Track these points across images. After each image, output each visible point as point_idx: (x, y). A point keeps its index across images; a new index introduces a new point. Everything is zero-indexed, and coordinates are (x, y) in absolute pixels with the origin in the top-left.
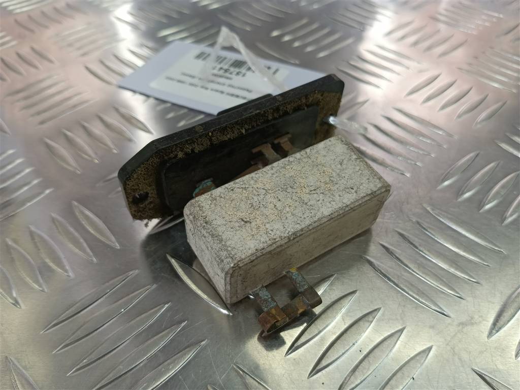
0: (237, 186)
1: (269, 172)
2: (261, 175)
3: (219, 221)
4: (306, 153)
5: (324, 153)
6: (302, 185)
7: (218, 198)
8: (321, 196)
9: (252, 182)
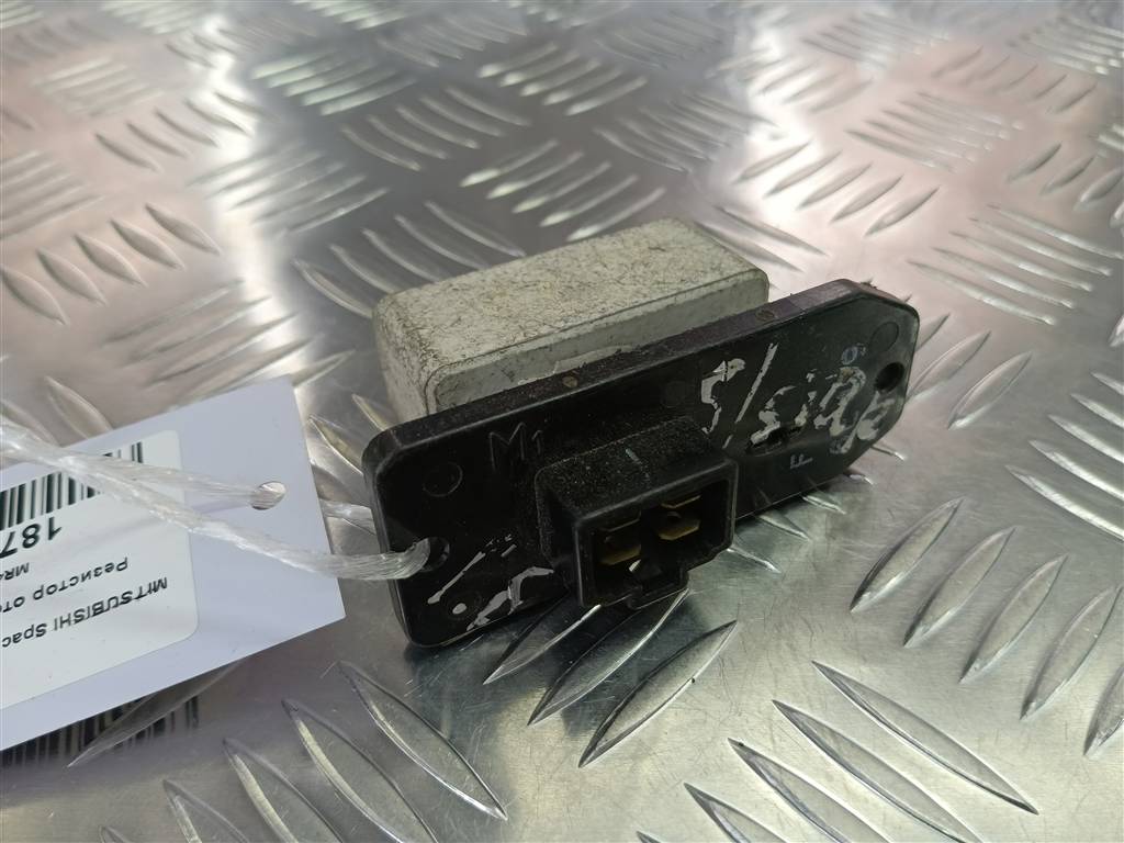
0: (675, 286)
1: (609, 305)
2: (628, 301)
3: (703, 248)
4: (525, 335)
5: (488, 336)
6: (549, 291)
7: (708, 270)
8: (519, 278)
9: (645, 291)
